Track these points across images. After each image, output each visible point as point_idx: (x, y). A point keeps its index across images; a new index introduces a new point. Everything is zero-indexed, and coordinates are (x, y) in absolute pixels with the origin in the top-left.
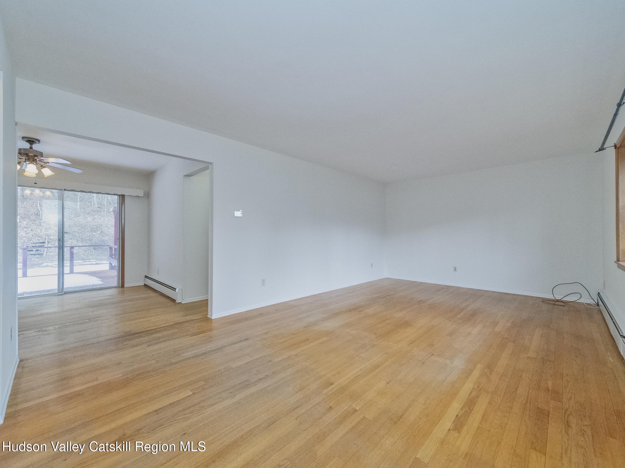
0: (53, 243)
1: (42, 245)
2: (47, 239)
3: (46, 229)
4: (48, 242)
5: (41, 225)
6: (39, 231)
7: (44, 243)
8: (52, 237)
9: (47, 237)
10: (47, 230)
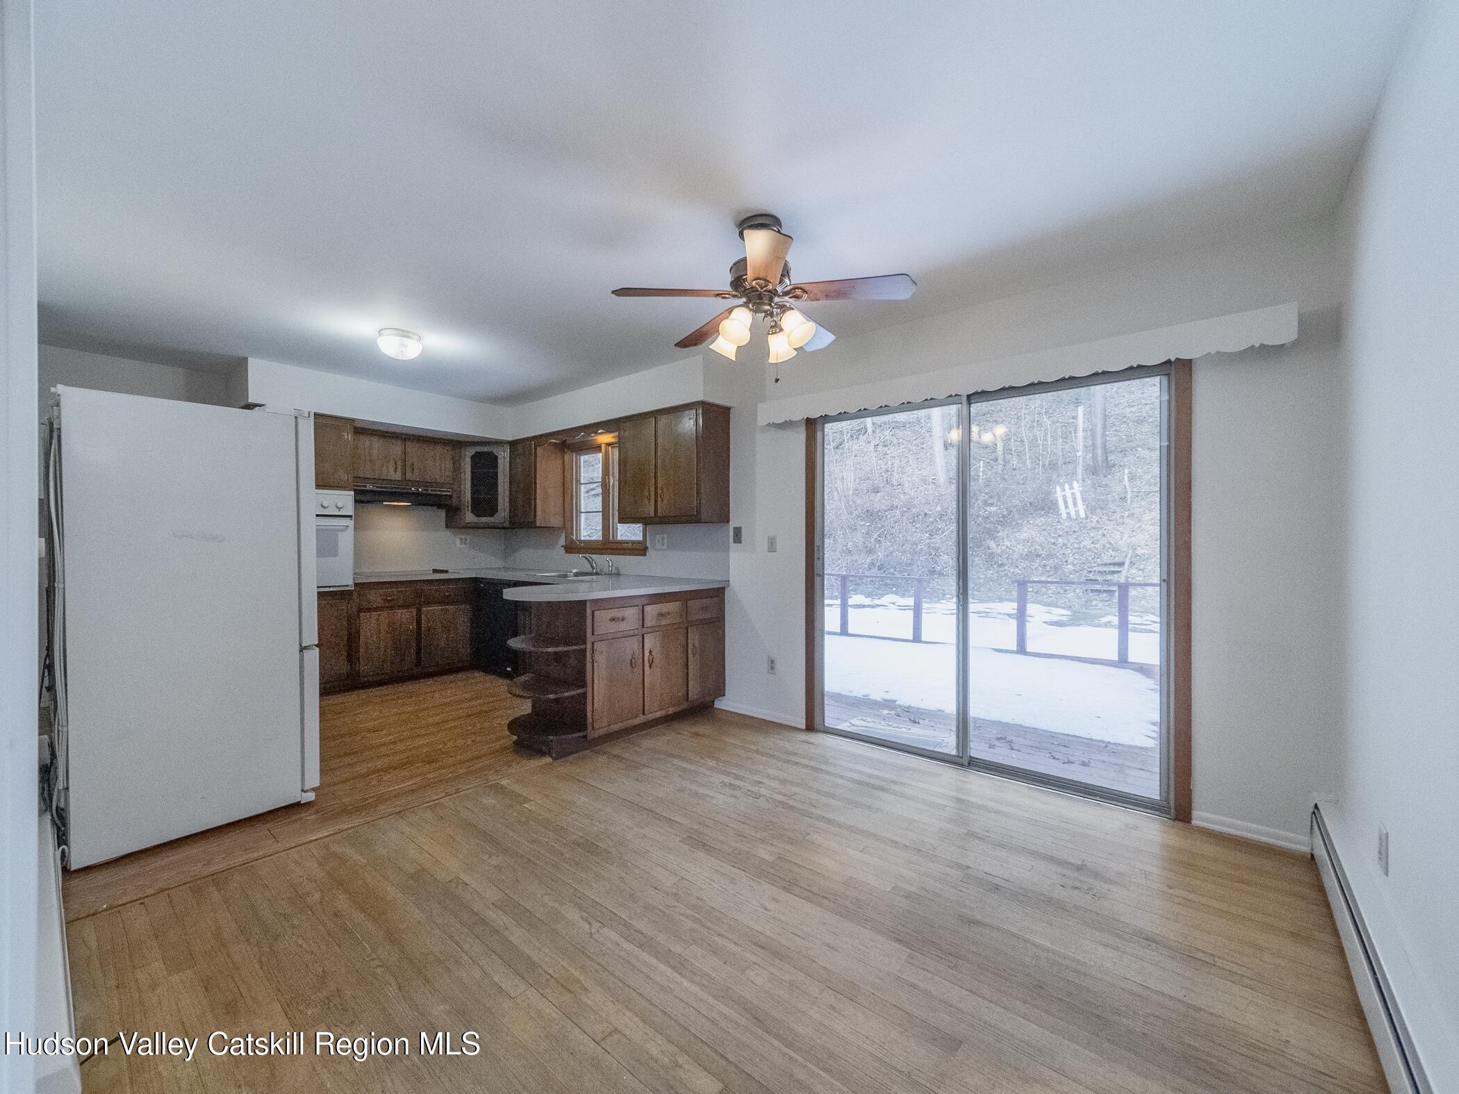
0: (1141, 567)
1: (1116, 569)
2: (1129, 556)
3: (1133, 531)
4: (1131, 562)
5: (1123, 523)
6: (1118, 536)
7: (1121, 564)
8: (1140, 551)
9: (1131, 551)
10: (1134, 534)
